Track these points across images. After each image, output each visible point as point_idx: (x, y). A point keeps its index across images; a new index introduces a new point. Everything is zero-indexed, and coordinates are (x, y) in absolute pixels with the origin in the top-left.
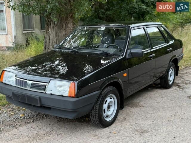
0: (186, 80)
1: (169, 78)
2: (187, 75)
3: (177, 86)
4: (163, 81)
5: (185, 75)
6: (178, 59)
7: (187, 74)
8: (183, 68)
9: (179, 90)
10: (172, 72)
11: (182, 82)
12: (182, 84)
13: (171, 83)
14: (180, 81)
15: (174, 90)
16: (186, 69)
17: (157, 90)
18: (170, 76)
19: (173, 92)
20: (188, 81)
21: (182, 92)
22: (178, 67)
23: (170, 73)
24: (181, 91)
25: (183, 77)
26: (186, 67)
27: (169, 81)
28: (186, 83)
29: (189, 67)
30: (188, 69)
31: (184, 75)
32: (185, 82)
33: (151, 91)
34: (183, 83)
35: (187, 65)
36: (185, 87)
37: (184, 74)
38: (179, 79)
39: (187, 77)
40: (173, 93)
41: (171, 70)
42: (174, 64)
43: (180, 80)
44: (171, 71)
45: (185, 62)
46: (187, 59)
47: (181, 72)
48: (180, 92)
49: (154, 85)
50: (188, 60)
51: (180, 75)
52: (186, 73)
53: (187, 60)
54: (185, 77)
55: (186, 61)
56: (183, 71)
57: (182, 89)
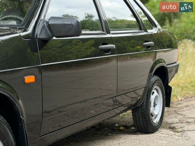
0: (188, 118)
1: (152, 109)
2: (189, 110)
3: (170, 128)
4: (140, 114)
5: (185, 109)
6: (169, 70)
7: (188, 108)
8: (180, 99)
9: (174, 134)
10: (156, 96)
11: (179, 120)
12: (180, 125)
13: (156, 121)
14: (175, 120)
15: (164, 135)
16: (186, 101)
17: (128, 135)
18: (154, 106)
19: (161, 138)
20: (191, 118)
21: (180, 138)
22: (170, 88)
23: (153, 97)
24: (179, 136)
25: (181, 113)
26: (185, 97)
27: (152, 115)
28: (188, 122)
29: (191, 98)
30: (190, 101)
31: (182, 110)
32: (186, 120)
33: (113, 139)
34: (182, 123)
35: (188, 94)
36: (185, 129)
37: (182, 108)
38: (173, 116)
39: (188, 112)
40: (162, 140)
41: (155, 91)
42: (160, 79)
43: (176, 117)
44: (156, 94)
45: (182, 90)
46: (187, 85)
47: (177, 105)
48: (177, 137)
49: (122, 128)
50: (189, 87)
51: (175, 109)
52: (187, 106)
53: (186, 87)
54: (184, 113)
55: (184, 88)
56: (181, 104)
57: (180, 134)
